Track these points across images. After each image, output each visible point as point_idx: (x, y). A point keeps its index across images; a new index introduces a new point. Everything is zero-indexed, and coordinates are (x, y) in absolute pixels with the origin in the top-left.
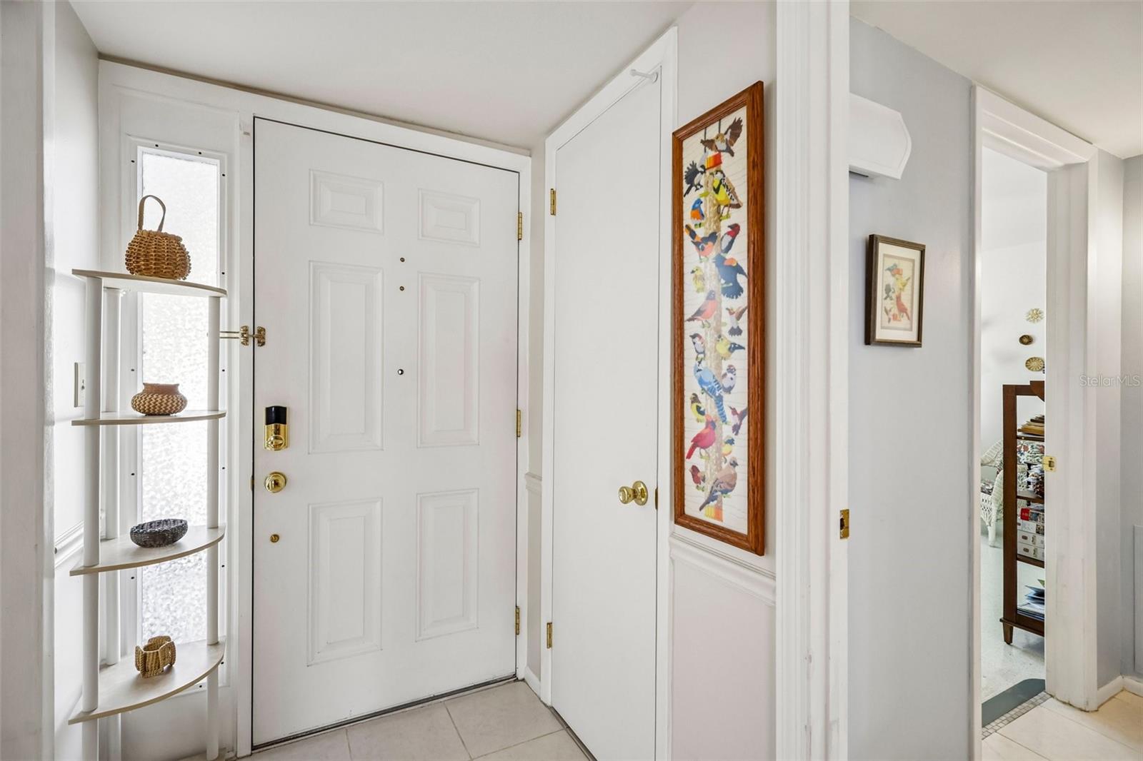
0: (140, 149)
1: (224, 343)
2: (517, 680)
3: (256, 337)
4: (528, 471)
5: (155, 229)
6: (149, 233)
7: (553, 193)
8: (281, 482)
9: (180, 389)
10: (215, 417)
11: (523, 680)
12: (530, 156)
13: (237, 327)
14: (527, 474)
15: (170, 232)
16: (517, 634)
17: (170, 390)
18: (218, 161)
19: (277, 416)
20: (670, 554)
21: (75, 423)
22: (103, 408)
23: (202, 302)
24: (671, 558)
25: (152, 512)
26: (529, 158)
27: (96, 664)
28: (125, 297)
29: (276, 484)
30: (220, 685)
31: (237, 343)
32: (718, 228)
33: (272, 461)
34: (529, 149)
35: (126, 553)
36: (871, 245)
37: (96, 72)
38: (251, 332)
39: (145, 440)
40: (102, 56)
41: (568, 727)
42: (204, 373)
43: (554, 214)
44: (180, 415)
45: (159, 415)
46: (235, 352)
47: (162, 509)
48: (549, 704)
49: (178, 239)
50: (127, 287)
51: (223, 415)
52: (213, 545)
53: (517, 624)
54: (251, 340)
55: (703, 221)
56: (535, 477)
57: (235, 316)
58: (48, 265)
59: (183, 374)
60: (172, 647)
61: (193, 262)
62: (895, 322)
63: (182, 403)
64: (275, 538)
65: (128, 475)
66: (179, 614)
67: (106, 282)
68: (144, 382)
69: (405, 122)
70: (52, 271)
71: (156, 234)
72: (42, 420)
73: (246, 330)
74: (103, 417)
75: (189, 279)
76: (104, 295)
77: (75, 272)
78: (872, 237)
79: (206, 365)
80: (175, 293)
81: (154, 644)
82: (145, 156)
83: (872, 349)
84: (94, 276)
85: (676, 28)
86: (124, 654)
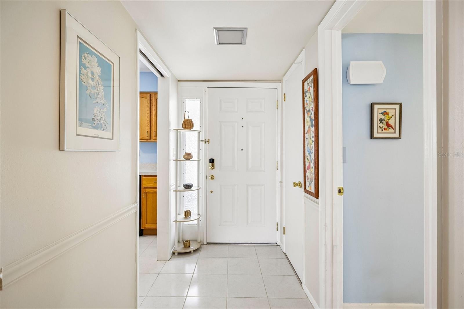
0: (185, 99)
1: (201, 143)
2: (277, 245)
3: (207, 141)
4: (280, 181)
5: (187, 118)
6: (186, 119)
7: (285, 94)
8: (213, 178)
9: (192, 154)
10: (199, 160)
11: (279, 246)
12: (281, 83)
13: (204, 139)
14: (280, 182)
15: (190, 119)
16: (277, 231)
17: (190, 154)
18: (200, 100)
19: (212, 161)
20: (304, 201)
21: (174, 160)
22: (178, 158)
23: (196, 134)
24: (304, 203)
25: (187, 182)
26: (280, 83)
27: (177, 214)
28: (182, 133)
29: (212, 178)
30: (200, 225)
31: (204, 143)
32: (310, 108)
33: (211, 172)
34: (280, 80)
35: (182, 189)
36: (372, 106)
37: (177, 85)
38: (206, 140)
39: (186, 166)
40: (179, 81)
41: (288, 258)
42: (196, 150)
43: (285, 101)
44: (191, 159)
45: (188, 159)
46: (203, 145)
47: (189, 181)
48: (284, 252)
49: (191, 120)
50: (182, 132)
51: (200, 160)
52: (198, 190)
53: (277, 228)
54: (206, 142)
55: (308, 106)
56: (281, 182)
57: (203, 137)
58: (170, 128)
59: (193, 151)
60: (190, 212)
61: (194, 125)
62: (385, 131)
63: (192, 157)
64: (212, 192)
65: (183, 173)
66: (192, 207)
67: (179, 131)
68: (186, 152)
69: (243, 80)
70: (170, 129)
71: (187, 119)
72: (169, 160)
73: (205, 140)
74: (178, 159)
75: (194, 129)
76: (178, 133)
77: (174, 129)
78: (372, 103)
79: (197, 148)
80: (191, 132)
81: (187, 211)
82: (186, 101)
83: (373, 140)
84: (177, 130)
85: (305, 49)
86: (182, 213)
